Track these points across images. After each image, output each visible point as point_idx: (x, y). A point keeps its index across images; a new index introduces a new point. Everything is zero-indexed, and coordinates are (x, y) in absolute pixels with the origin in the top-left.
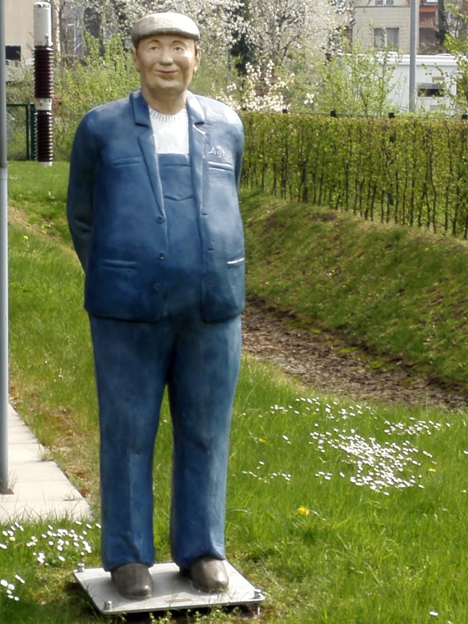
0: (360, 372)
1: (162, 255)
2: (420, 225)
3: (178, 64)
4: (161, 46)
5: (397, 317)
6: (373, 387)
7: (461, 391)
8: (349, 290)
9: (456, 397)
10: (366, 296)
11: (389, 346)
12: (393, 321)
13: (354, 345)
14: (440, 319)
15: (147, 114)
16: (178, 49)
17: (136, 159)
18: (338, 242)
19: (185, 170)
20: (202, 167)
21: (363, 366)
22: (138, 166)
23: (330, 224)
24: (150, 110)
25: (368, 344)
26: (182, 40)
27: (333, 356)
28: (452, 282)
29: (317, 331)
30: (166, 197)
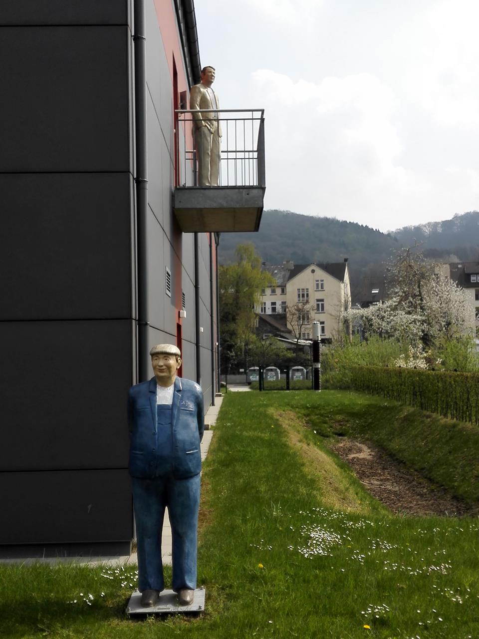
0: (424, 491)
1: (154, 449)
2: (466, 421)
3: (166, 365)
4: (159, 358)
5: (446, 465)
6: (426, 498)
7: (465, 502)
8: (430, 451)
9: (462, 505)
10: (436, 454)
11: (440, 479)
12: (444, 467)
13: (426, 478)
14: (463, 466)
15: (156, 387)
16: (166, 359)
17: (147, 407)
18: (430, 428)
19: (168, 412)
20: (177, 410)
21: (427, 488)
22: (148, 410)
23: (429, 420)
24: (157, 385)
25: (432, 478)
26: (168, 356)
27: (414, 483)
28: (472, 449)
29: (412, 470)
30: (159, 424)
